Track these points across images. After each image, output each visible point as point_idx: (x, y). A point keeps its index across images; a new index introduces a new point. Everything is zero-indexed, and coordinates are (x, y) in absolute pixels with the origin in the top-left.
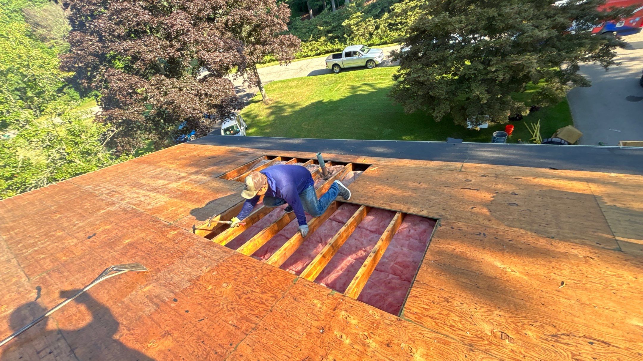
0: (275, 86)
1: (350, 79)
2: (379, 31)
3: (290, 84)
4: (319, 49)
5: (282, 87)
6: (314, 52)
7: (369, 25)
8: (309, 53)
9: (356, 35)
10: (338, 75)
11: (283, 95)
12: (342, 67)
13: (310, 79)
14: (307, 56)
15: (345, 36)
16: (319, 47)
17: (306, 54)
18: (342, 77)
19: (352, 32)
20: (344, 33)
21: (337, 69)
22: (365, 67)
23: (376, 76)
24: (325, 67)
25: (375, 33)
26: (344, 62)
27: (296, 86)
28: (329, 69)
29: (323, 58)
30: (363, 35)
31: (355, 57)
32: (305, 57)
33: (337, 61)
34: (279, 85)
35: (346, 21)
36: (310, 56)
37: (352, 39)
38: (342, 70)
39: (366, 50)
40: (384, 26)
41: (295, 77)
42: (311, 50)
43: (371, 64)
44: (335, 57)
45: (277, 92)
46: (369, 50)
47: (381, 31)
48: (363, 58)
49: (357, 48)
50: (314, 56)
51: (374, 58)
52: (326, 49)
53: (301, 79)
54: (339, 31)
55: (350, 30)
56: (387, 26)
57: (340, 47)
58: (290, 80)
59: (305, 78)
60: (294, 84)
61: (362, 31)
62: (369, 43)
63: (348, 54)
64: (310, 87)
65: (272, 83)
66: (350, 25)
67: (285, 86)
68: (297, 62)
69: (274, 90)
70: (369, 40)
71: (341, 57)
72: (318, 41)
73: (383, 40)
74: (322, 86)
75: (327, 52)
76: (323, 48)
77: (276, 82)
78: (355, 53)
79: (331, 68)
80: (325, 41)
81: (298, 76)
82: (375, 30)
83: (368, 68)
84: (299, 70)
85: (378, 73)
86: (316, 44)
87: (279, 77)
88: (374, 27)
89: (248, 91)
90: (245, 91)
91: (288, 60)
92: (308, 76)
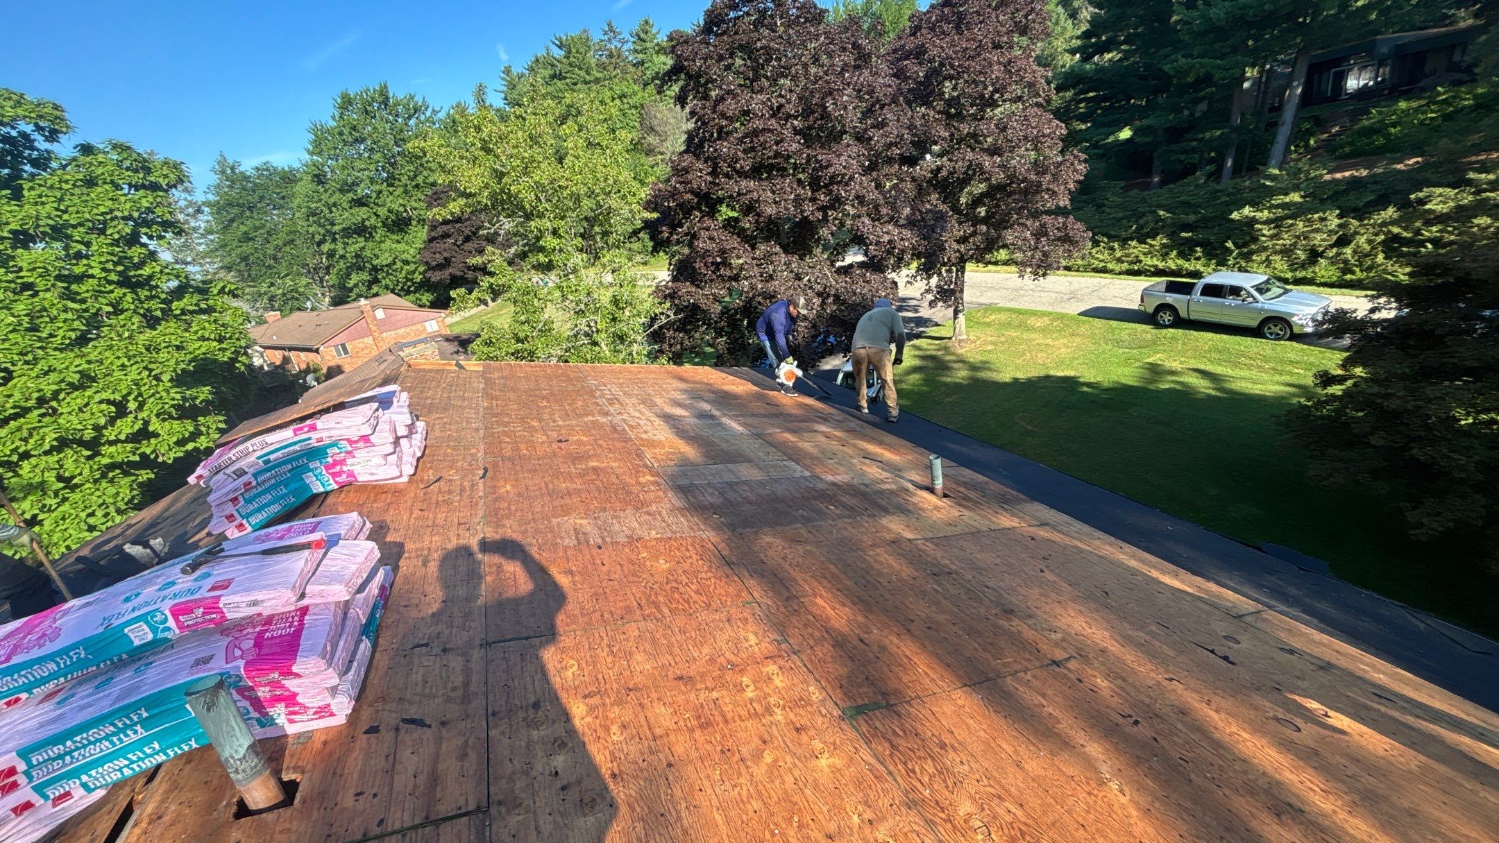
0: (993, 317)
1: (1195, 349)
2: (1348, 251)
3: (1031, 321)
4: (1140, 262)
5: (1009, 324)
6: (1125, 266)
7: (1317, 231)
8: (1110, 266)
9: (1265, 249)
10: (1164, 331)
11: (1003, 339)
12: (1183, 314)
13: (1084, 323)
14: (1104, 271)
15: (1230, 244)
16: (1142, 257)
17: (1102, 264)
18: (1174, 338)
19: (1255, 240)
20: (1229, 238)
21: (1167, 317)
22: (1256, 332)
23: (1282, 361)
24: (1135, 305)
25: (1332, 253)
26: (1196, 305)
27: (1044, 331)
28: (1144, 313)
29: (1143, 283)
30: (1286, 252)
31: (1230, 301)
32: (1096, 270)
33: (1170, 298)
34: (1003, 317)
35: (1247, 211)
36: (1111, 272)
37: (1247, 257)
38: (1181, 323)
39: (1276, 291)
40: (1369, 242)
41: (1050, 309)
42: (1119, 260)
43: (1277, 330)
44: (1171, 288)
45: (989, 331)
46: (1286, 291)
47: (1355, 252)
48: (1256, 309)
49: (1247, 281)
50: (1120, 273)
51: (1294, 315)
52: (1161, 265)
53: (1061, 317)
54: (1216, 230)
55: (1249, 234)
56: (1383, 243)
57: (1202, 269)
58: (1034, 313)
59: (1072, 318)
60: (1039, 323)
61: (1286, 239)
62: (1300, 274)
63: (1213, 290)
64: (1078, 340)
65: (989, 308)
66: (1253, 221)
67: (1016, 323)
68: (1070, 279)
69: (988, 325)
70: (1303, 266)
71: (1189, 293)
72: (1145, 243)
73: (1349, 277)
74: (1110, 347)
75: (1159, 273)
76: (1149, 262)
77: (1000, 310)
78: (1235, 291)
79: (1150, 310)
80: (1164, 246)
81: (1059, 309)
82: (1332, 246)
83: (1264, 337)
84: (1066, 297)
85: (1292, 356)
86: (1135, 248)
87: (1011, 300)
88: (1335, 238)
89: (925, 313)
90: (916, 311)
91: (1043, 267)
92: (1080, 314)
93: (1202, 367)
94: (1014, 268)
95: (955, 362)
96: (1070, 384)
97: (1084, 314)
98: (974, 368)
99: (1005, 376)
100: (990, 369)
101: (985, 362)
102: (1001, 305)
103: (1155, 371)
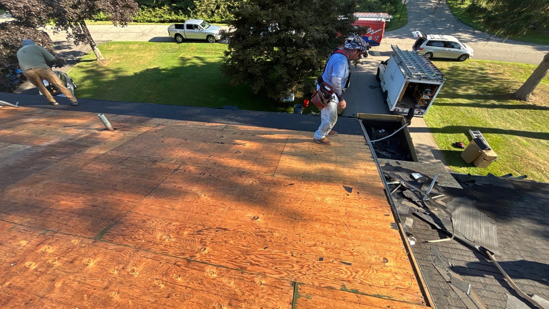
0: (113, 47)
1: (192, 49)
2: (220, 10)
3: (131, 47)
4: (163, 17)
5: (122, 49)
6: (158, 19)
7: (211, 4)
8: (153, 19)
9: (199, 10)
10: (181, 44)
11: (122, 57)
12: (184, 37)
13: (152, 45)
14: (150, 21)
15: (189, 9)
16: (163, 15)
17: (149, 19)
18: (185, 47)
19: (195, 7)
20: (188, 6)
21: (179, 39)
22: (206, 41)
23: (216, 50)
24: (167, 35)
25: (216, 11)
26: (187, 33)
27: (138, 50)
29: (166, 26)
30: (205, 11)
31: (196, 30)
33: (179, 31)
34: (117, 46)
36: (154, 22)
37: (195, 13)
38: (186, 40)
39: (207, 26)
40: (224, 7)
41: (136, 41)
42: (155, 16)
43: (211, 39)
44: (178, 27)
45: (114, 53)
46: (210, 26)
47: (222, 11)
48: (203, 32)
49: (198, 22)
50: (157, 22)
51: (214, 34)
52: (170, 18)
53: (142, 43)
54: (183, 3)
55: (193, 4)
56: (227, 7)
57: (184, 19)
58: (130, 43)
59: (147, 43)
60: (135, 47)
61: (204, 7)
62: (212, 19)
63: (190, 27)
64: (153, 52)
65: (109, 43)
67: (124, 48)
68: (139, 26)
69: (112, 51)
70: (211, 16)
71: (183, 28)
72: (162, 9)
73: (223, 20)
74: (165, 53)
75: (171, 21)
76: (167, 17)
77: (114, 43)
78: (196, 26)
79: (173, 37)
80: (169, 10)
81: (140, 40)
82: (216, 9)
83: (209, 42)
84: (141, 34)
85: (218, 48)
86: (159, 11)
87: (117, 38)
88: (216, 6)
89: (75, 48)
90: (70, 48)
91: (124, 21)
92: (149, 41)
93: (196, 56)
94: (110, 22)
95: (104, 71)
96: (157, 70)
97: (151, 41)
98: (115, 72)
99: (131, 73)
100: (122, 71)
101: (119, 68)
102: (114, 41)
103: (183, 60)
